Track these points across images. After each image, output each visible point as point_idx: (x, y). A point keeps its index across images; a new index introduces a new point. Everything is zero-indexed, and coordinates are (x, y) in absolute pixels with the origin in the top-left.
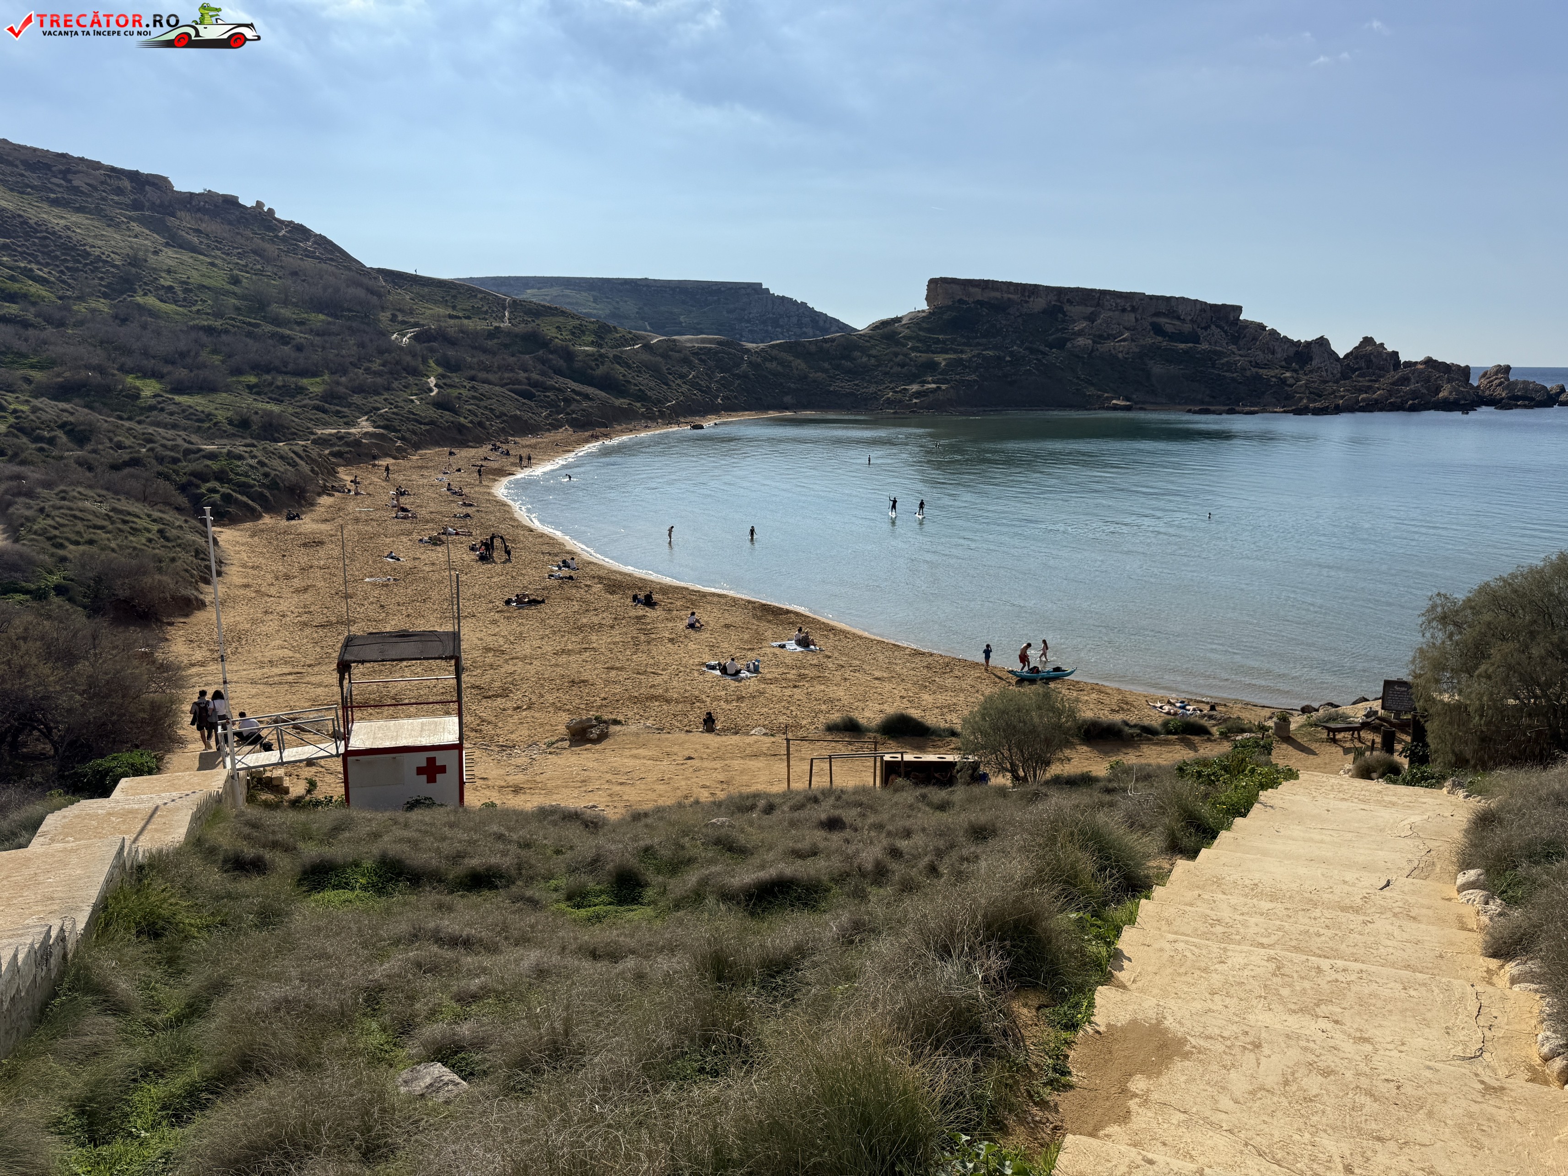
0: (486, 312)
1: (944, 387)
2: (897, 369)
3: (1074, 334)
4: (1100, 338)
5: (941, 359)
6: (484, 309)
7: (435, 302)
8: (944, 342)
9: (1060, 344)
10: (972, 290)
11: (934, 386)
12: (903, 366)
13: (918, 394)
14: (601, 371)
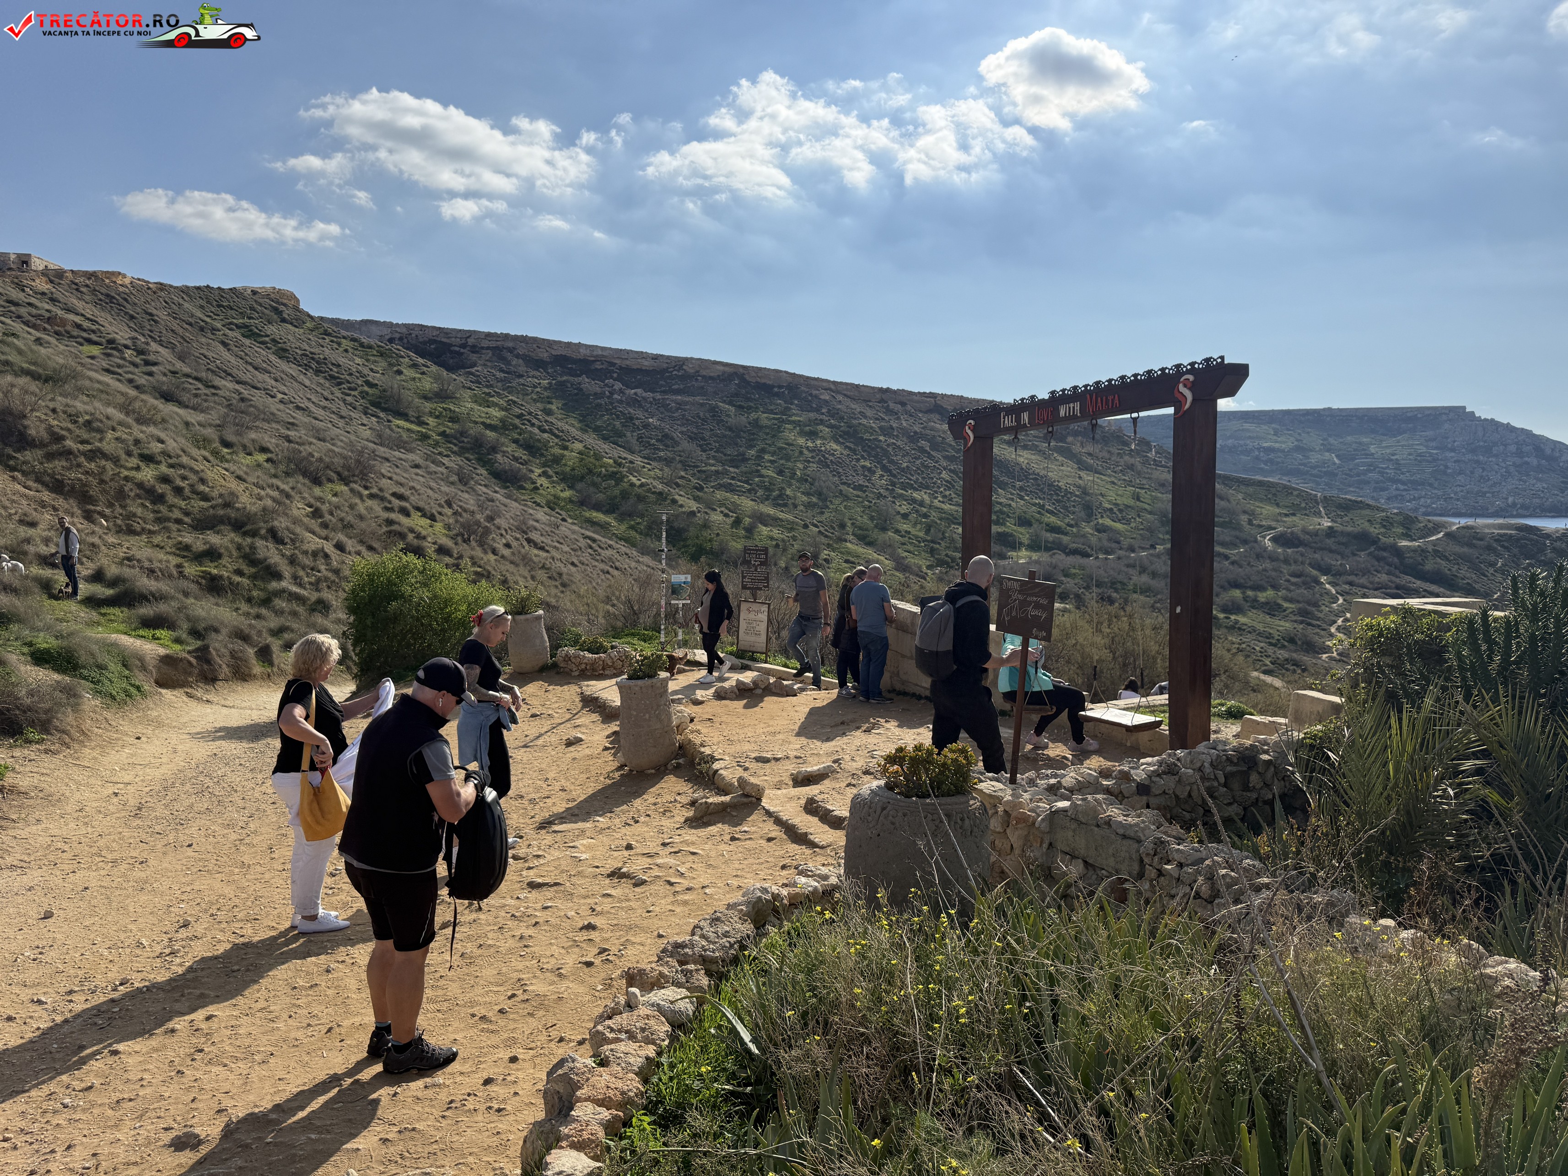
0: (1305, 509)
6: (1303, 505)
7: (1261, 500)
14: (1429, 566)
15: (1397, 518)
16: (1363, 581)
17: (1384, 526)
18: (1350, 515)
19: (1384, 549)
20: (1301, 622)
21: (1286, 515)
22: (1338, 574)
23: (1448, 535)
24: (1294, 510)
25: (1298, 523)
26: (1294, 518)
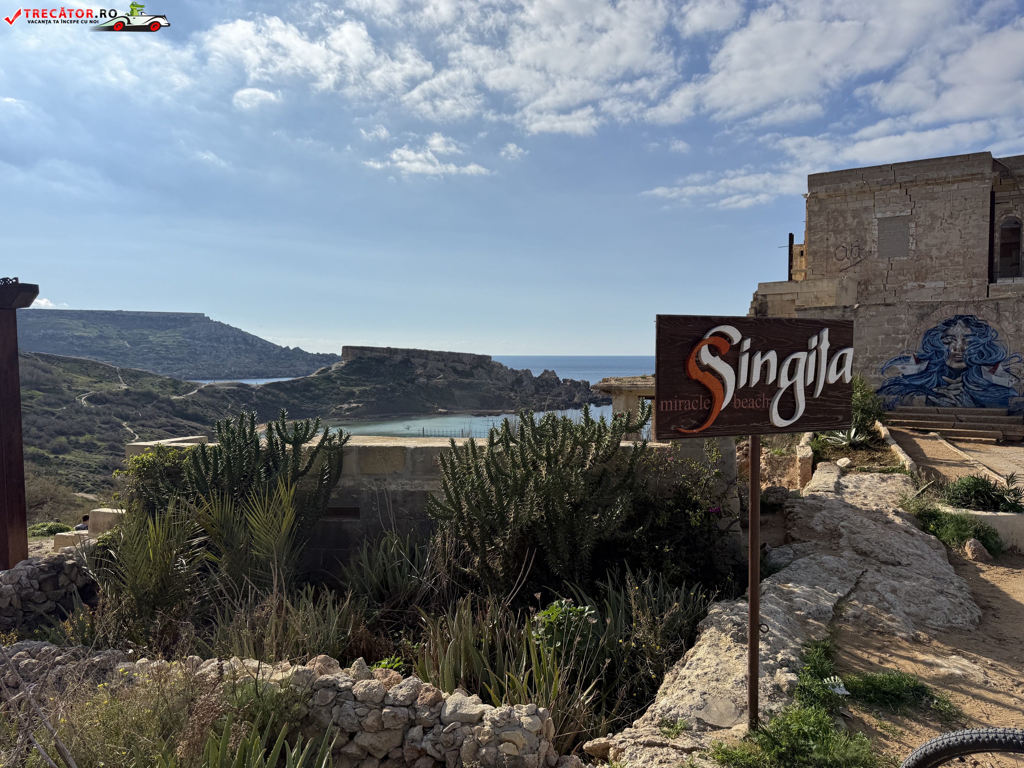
1: (360, 405)
2: (335, 396)
3: (417, 375)
4: (429, 377)
5: (356, 390)
7: (76, 373)
8: (355, 380)
9: (412, 381)
10: (366, 352)
11: (355, 405)
12: (338, 394)
13: (348, 410)
14: (190, 411)
15: (169, 382)
16: (150, 423)
17: (161, 387)
18: (139, 381)
19: (162, 402)
20: (111, 454)
21: (96, 382)
22: (135, 420)
23: (199, 391)
24: (101, 379)
25: (105, 387)
26: (101, 384)
